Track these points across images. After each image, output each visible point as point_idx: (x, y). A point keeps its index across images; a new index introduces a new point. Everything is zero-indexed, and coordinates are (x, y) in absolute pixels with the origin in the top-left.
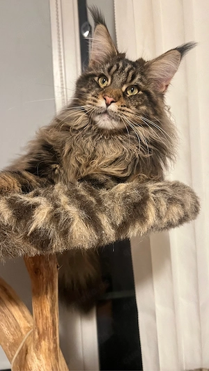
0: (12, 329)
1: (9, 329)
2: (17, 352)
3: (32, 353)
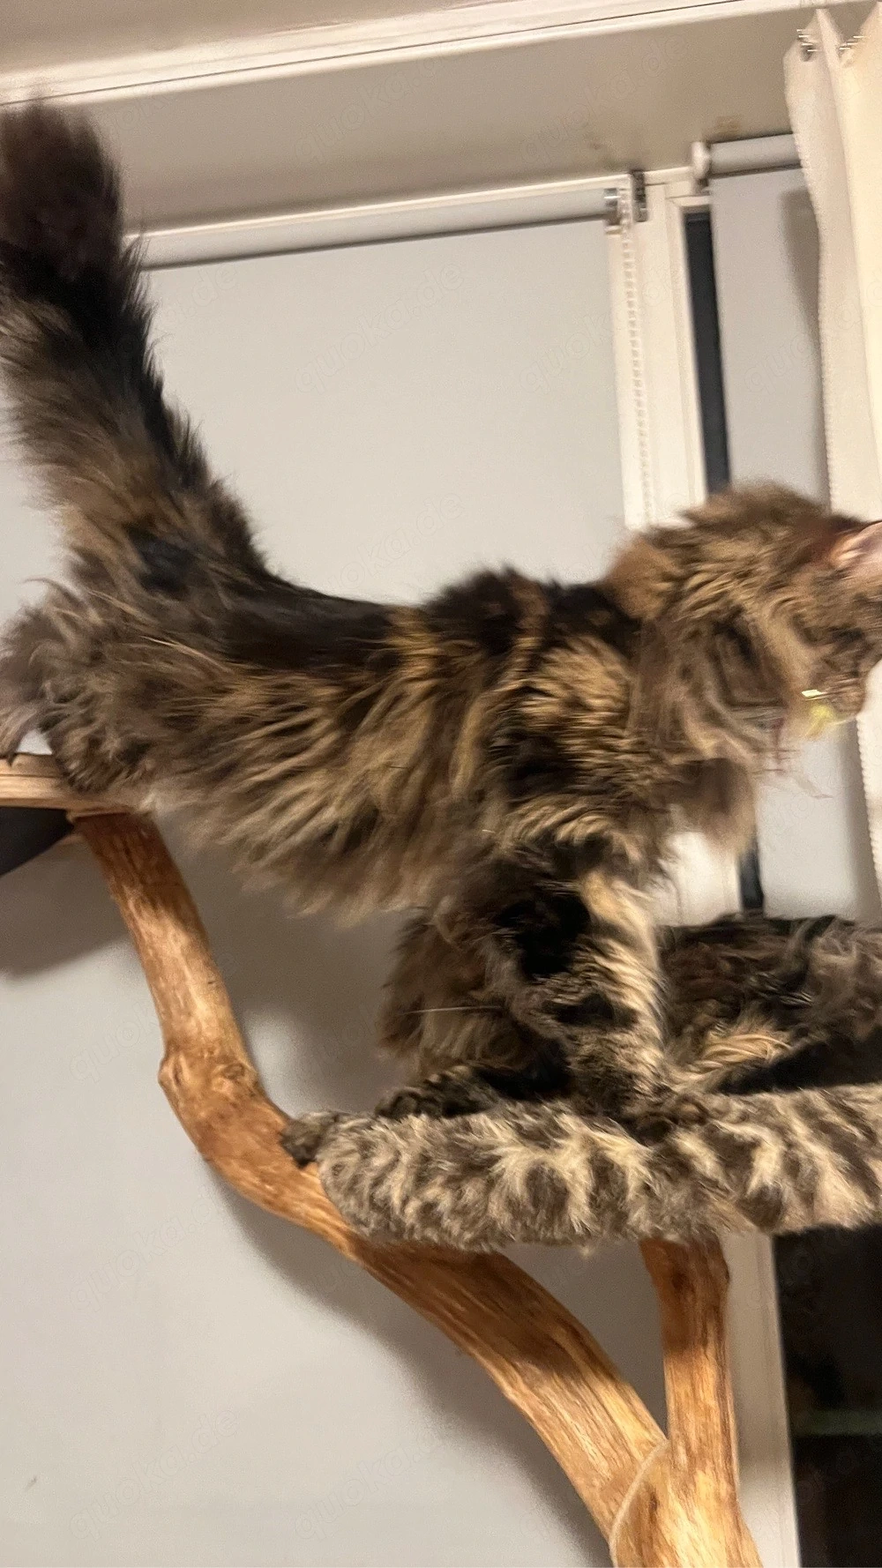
0: (606, 1445)
1: (596, 1442)
2: (626, 1504)
3: (672, 1504)
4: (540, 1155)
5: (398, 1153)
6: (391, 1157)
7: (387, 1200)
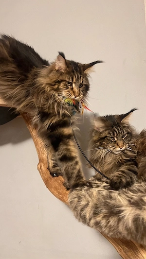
4: (138, 212)
5: (89, 202)
6: (87, 202)
7: (85, 216)
